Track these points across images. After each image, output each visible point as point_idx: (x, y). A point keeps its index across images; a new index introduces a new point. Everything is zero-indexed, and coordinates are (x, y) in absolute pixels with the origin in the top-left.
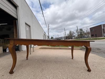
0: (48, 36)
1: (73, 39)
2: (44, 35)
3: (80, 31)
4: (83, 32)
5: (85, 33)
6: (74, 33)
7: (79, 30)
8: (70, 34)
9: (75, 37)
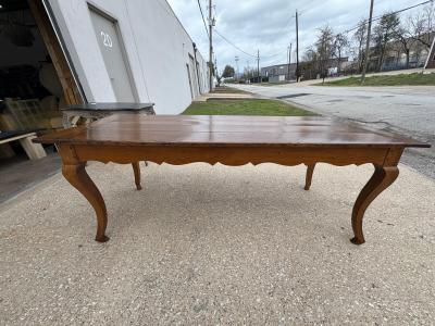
0: (210, 65)
1: (331, 76)
2: (188, 61)
3: (378, 30)
4: (398, 35)
5: (404, 42)
6: (344, 43)
7: (375, 24)
8: (321, 50)
9: (344, 65)
